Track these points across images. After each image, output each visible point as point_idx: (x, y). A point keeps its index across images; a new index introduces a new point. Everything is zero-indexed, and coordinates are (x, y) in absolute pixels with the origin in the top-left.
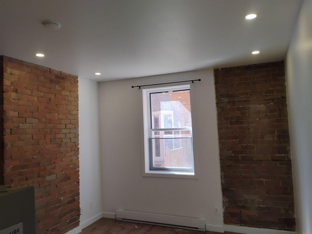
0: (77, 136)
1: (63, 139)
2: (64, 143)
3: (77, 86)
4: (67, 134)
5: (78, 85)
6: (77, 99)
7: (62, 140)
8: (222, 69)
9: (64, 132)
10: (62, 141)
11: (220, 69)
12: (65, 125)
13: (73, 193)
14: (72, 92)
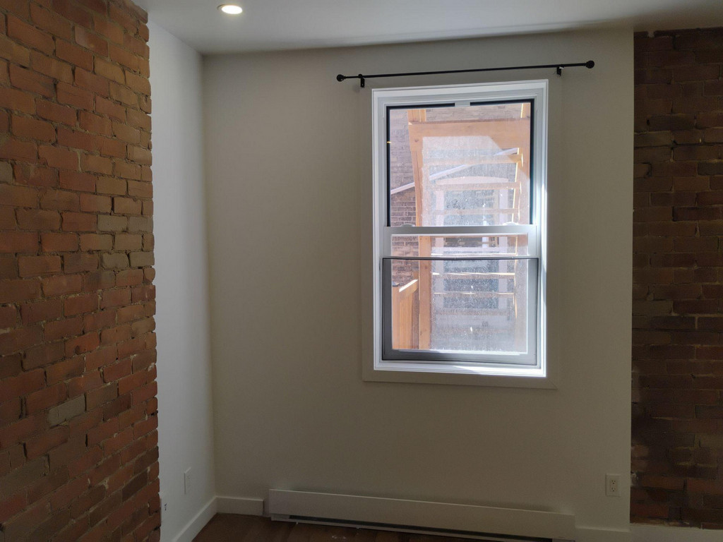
0: (147, 244)
1: (105, 256)
2: (108, 269)
3: (145, 52)
4: (117, 237)
5: (148, 48)
6: (146, 101)
7: (102, 259)
8: (658, 34)
9: (109, 229)
10: (100, 264)
11: (651, 35)
12: (109, 201)
13: (140, 455)
14: (129, 69)
